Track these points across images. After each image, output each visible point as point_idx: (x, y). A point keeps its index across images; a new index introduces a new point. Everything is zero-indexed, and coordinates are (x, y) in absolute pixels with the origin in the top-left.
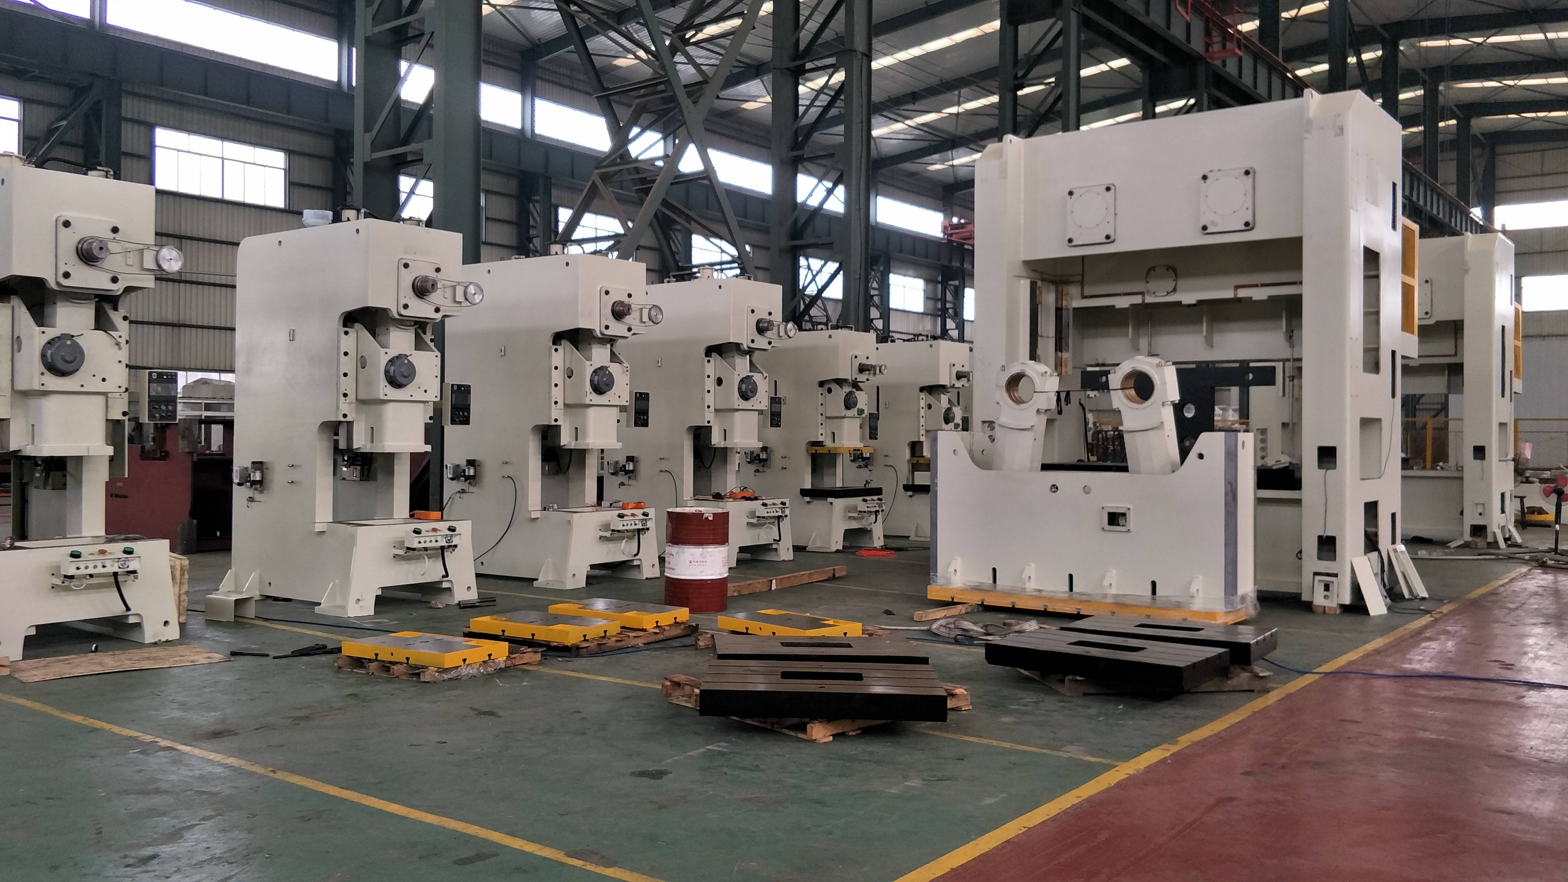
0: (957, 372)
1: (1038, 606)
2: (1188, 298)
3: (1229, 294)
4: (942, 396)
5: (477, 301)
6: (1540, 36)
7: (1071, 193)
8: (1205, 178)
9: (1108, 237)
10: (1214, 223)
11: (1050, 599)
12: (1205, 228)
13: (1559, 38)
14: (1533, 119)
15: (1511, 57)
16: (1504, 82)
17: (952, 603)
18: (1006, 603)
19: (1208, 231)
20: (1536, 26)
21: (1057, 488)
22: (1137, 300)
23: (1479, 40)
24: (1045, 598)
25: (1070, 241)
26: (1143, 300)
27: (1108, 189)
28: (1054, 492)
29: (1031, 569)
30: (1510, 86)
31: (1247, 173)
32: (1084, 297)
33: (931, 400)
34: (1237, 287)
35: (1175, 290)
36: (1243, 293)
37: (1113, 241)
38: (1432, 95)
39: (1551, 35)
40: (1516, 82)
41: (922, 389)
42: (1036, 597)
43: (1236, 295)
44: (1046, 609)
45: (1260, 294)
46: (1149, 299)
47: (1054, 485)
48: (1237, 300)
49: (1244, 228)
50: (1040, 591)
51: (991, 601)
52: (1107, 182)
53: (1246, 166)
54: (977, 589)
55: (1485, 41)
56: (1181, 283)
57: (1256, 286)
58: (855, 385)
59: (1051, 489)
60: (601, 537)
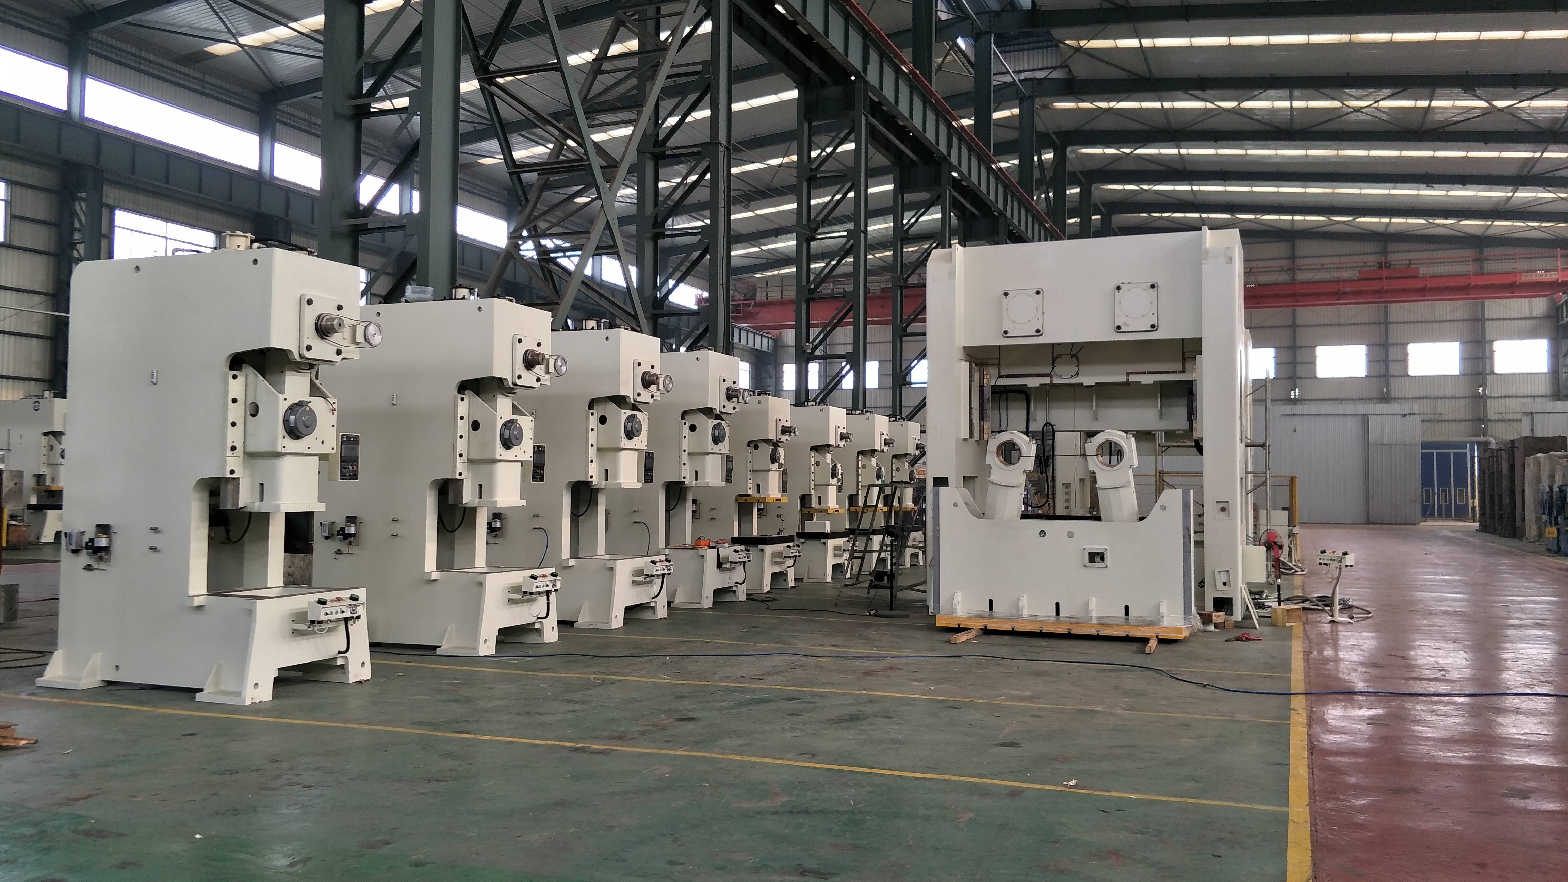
0: (841, 434)
1: (1035, 628)
2: (1088, 380)
3: (1122, 379)
4: (827, 454)
5: (563, 372)
6: (1174, 151)
7: (1006, 294)
8: (1119, 288)
9: (1038, 331)
10: (1125, 324)
11: (1044, 622)
12: (1119, 328)
13: (1189, 154)
14: (1159, 218)
15: (1153, 167)
16: (1141, 186)
17: (959, 630)
18: (1007, 627)
19: (1121, 330)
20: (1174, 143)
21: (1045, 533)
22: (1046, 381)
23: (1128, 151)
24: (1041, 621)
25: (1006, 332)
26: (1051, 381)
27: (1038, 293)
28: (1043, 536)
29: (1024, 601)
30: (1146, 190)
31: (1153, 286)
32: (1000, 377)
33: (819, 457)
34: (1128, 374)
35: (1077, 374)
36: (1133, 378)
37: (1041, 335)
38: (1085, 194)
39: (1183, 151)
40: (1151, 187)
41: (812, 449)
42: (1033, 621)
43: (1128, 379)
44: (1041, 631)
45: (1147, 380)
46: (1056, 381)
47: (1042, 531)
48: (1127, 383)
49: (1151, 329)
50: (1035, 616)
51: (991, 626)
52: (1038, 287)
53: (1152, 281)
54: (980, 616)
55: (1132, 152)
56: (1082, 369)
57: (1144, 373)
58: (776, 445)
59: (1040, 534)
60: (633, 582)
